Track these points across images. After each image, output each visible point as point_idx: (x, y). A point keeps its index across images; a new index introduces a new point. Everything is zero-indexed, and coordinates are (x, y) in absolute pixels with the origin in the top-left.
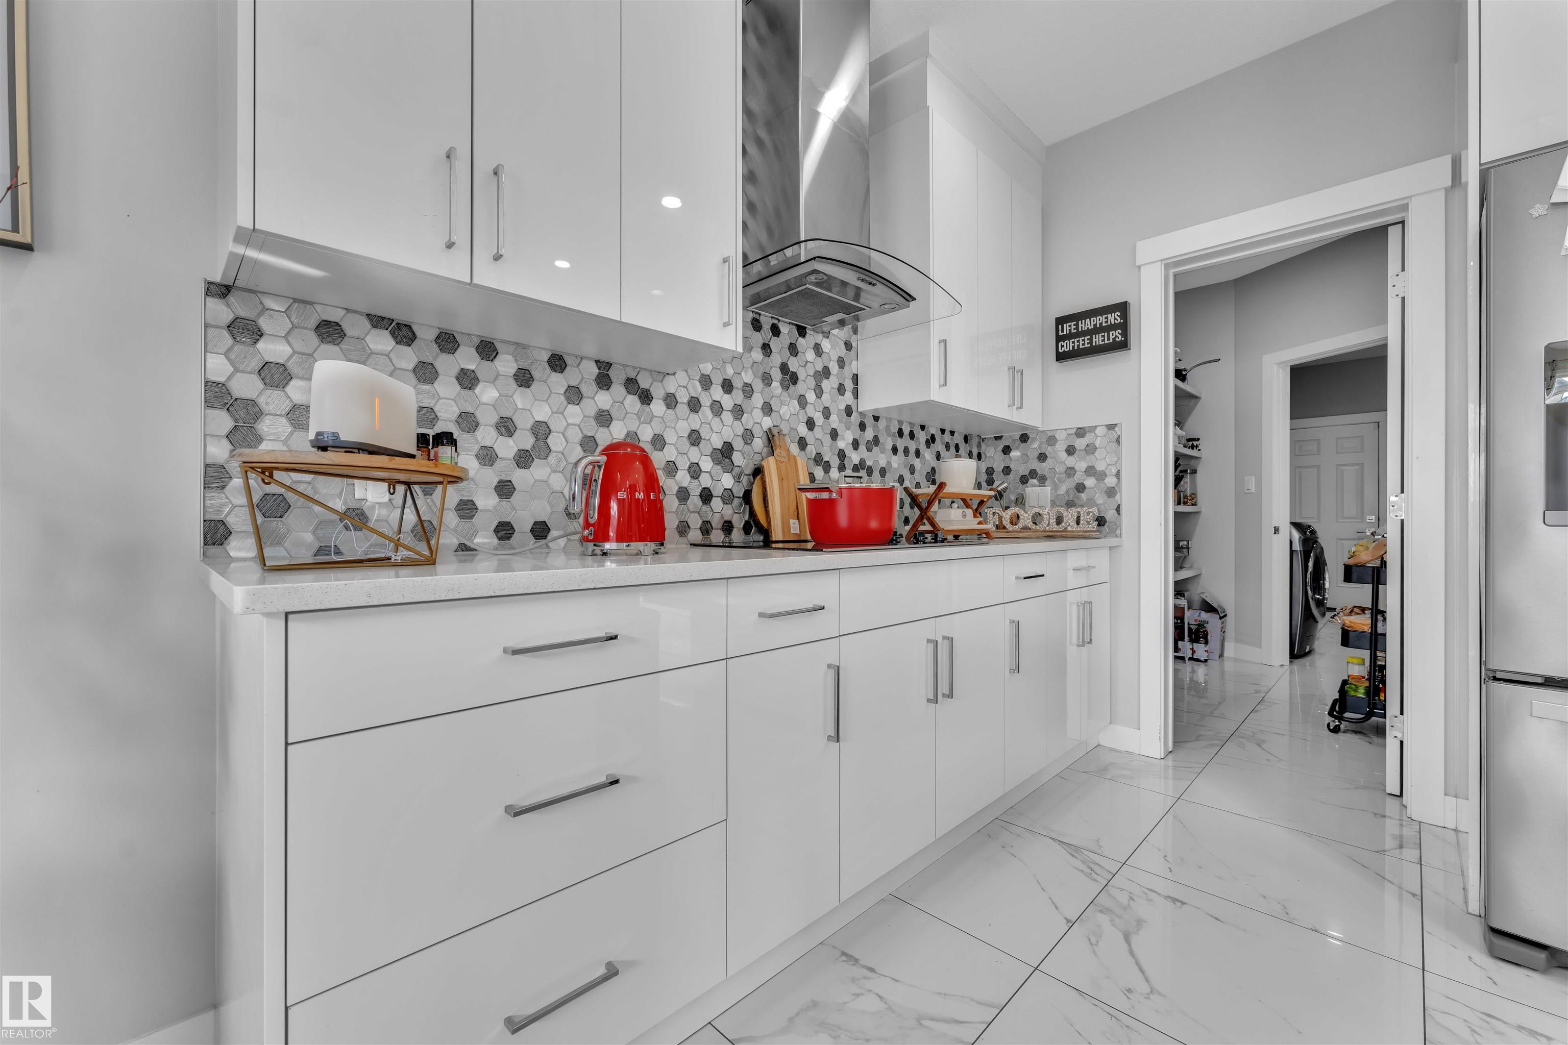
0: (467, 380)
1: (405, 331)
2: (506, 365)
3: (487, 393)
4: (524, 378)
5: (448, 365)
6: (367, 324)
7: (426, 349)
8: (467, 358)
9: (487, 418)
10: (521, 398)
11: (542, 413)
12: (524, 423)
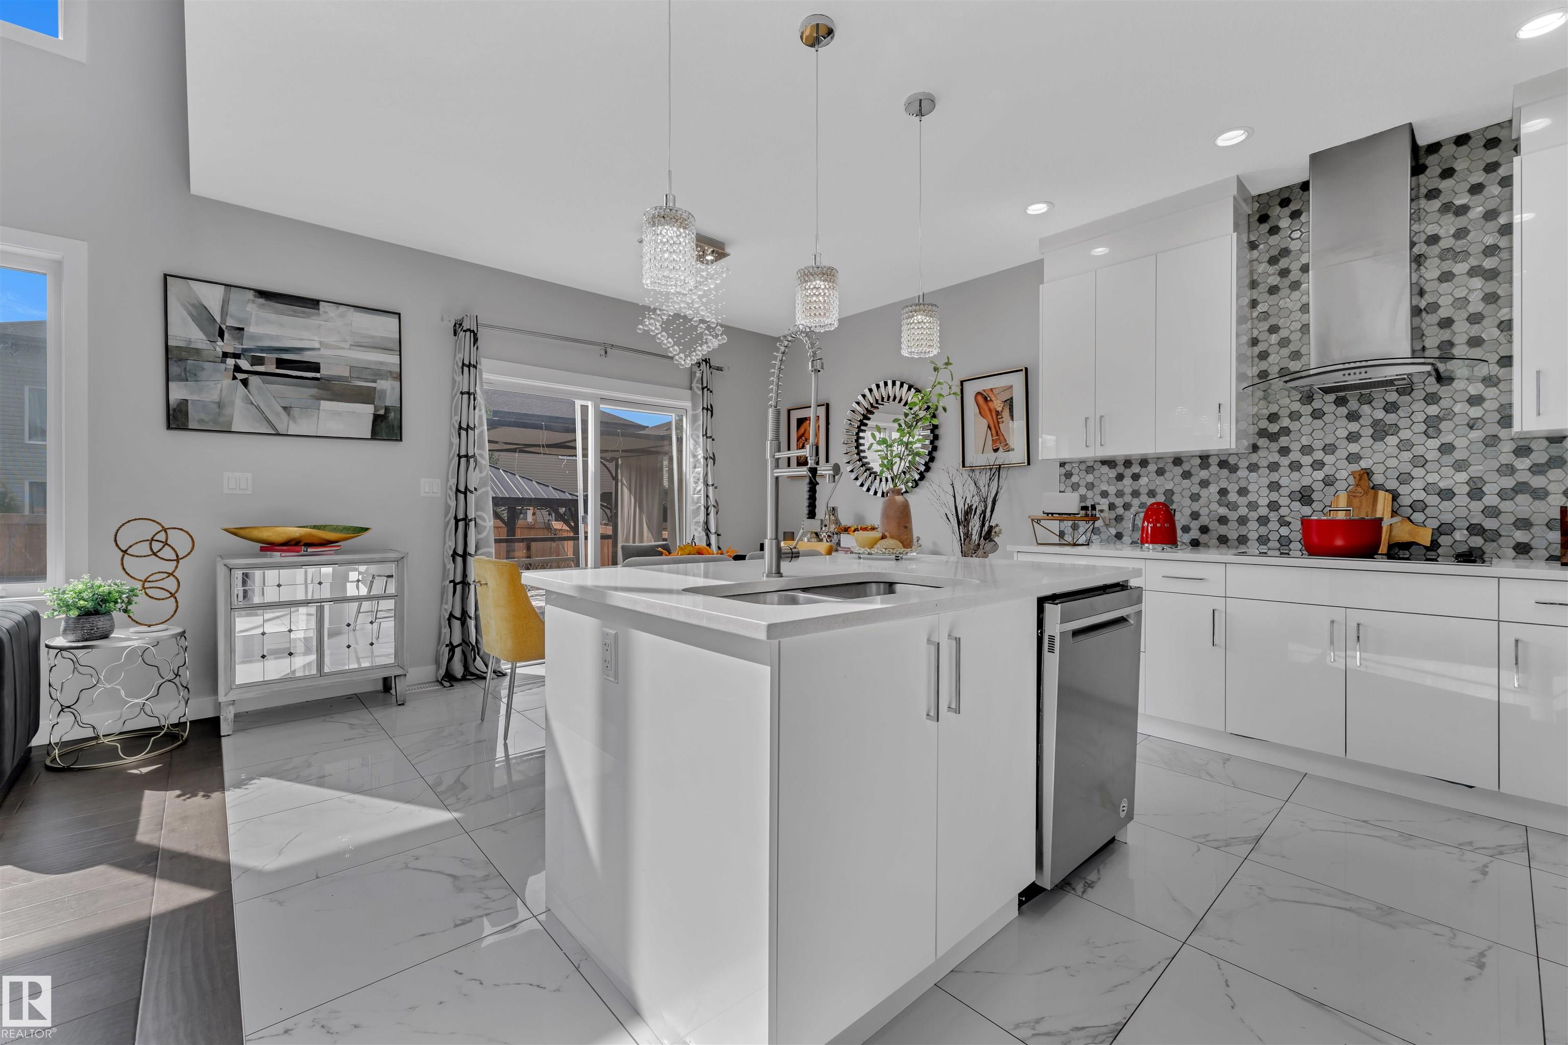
0: (1136, 477)
1: (1113, 464)
2: (1152, 468)
3: (1143, 481)
4: (1160, 472)
5: (1128, 473)
6: (1100, 464)
7: (1120, 469)
8: (1136, 469)
9: (1144, 491)
10: (1159, 480)
11: (1169, 486)
12: (1160, 491)
